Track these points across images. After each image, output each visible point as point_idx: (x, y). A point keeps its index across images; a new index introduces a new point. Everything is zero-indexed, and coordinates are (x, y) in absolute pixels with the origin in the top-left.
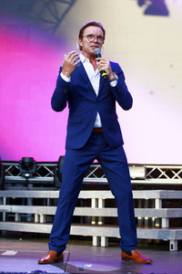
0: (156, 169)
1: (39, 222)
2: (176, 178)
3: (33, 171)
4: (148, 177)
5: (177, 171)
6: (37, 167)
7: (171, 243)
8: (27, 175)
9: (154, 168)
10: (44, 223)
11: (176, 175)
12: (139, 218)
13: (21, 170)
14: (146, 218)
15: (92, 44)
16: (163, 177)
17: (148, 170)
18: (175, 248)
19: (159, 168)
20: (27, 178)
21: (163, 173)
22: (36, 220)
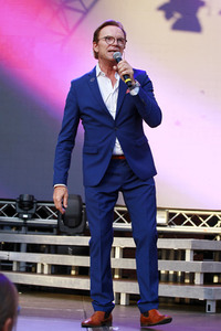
0: (181, 215)
1: (42, 273)
2: (204, 225)
3: (33, 211)
4: (170, 224)
5: (205, 217)
6: (38, 207)
7: (208, 303)
8: (25, 216)
9: (178, 212)
10: (48, 274)
11: (204, 222)
12: (163, 272)
13: (19, 210)
14: (171, 272)
15: (112, 48)
16: (188, 224)
17: (171, 215)
18: (213, 309)
19: (183, 213)
20: (25, 219)
21: (189, 219)
22: (39, 271)
